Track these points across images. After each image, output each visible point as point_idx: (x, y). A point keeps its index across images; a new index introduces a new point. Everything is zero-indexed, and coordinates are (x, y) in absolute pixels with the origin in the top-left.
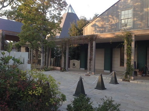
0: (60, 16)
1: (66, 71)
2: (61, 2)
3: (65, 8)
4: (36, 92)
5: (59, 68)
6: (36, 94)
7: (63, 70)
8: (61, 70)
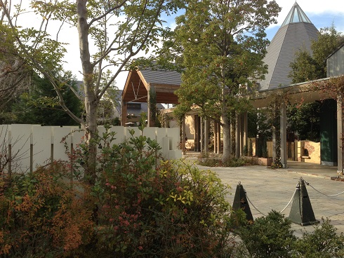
0: (263, 38)
1: (282, 167)
2: (265, 6)
3: (275, 18)
4: (184, 198)
5: (264, 160)
6: (183, 202)
7: (275, 165)
8: (269, 165)
